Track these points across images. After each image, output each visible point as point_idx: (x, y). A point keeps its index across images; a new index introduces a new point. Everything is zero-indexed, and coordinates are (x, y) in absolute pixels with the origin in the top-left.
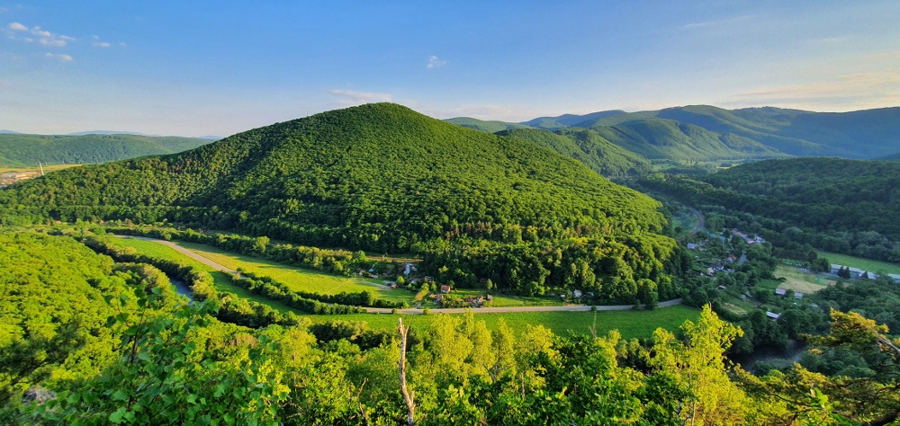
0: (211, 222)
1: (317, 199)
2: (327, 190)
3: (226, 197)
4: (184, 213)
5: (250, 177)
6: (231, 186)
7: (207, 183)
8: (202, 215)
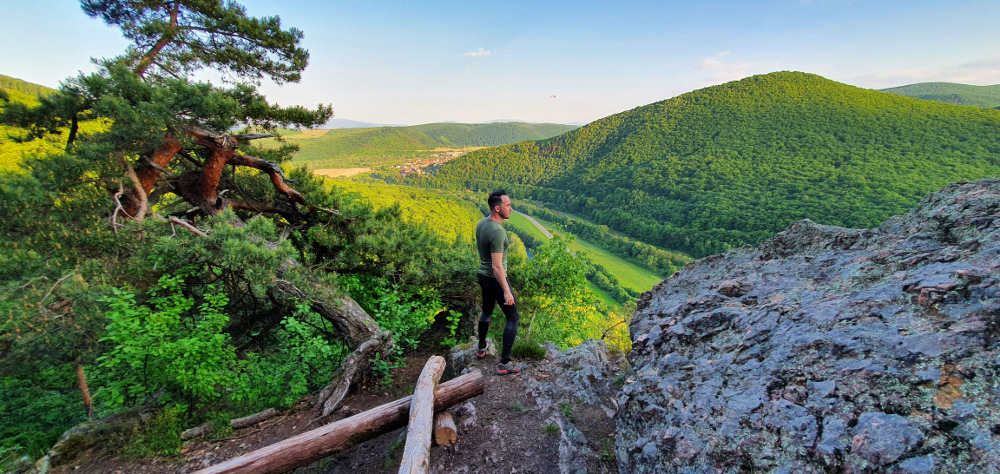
0: (563, 204)
1: (665, 193)
2: (678, 183)
3: (579, 182)
4: (545, 193)
5: (602, 164)
6: (585, 172)
7: (566, 167)
8: (557, 197)
